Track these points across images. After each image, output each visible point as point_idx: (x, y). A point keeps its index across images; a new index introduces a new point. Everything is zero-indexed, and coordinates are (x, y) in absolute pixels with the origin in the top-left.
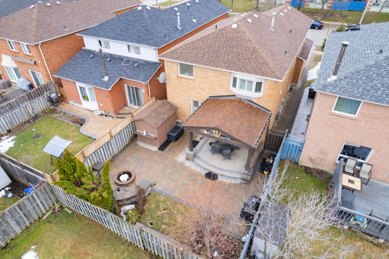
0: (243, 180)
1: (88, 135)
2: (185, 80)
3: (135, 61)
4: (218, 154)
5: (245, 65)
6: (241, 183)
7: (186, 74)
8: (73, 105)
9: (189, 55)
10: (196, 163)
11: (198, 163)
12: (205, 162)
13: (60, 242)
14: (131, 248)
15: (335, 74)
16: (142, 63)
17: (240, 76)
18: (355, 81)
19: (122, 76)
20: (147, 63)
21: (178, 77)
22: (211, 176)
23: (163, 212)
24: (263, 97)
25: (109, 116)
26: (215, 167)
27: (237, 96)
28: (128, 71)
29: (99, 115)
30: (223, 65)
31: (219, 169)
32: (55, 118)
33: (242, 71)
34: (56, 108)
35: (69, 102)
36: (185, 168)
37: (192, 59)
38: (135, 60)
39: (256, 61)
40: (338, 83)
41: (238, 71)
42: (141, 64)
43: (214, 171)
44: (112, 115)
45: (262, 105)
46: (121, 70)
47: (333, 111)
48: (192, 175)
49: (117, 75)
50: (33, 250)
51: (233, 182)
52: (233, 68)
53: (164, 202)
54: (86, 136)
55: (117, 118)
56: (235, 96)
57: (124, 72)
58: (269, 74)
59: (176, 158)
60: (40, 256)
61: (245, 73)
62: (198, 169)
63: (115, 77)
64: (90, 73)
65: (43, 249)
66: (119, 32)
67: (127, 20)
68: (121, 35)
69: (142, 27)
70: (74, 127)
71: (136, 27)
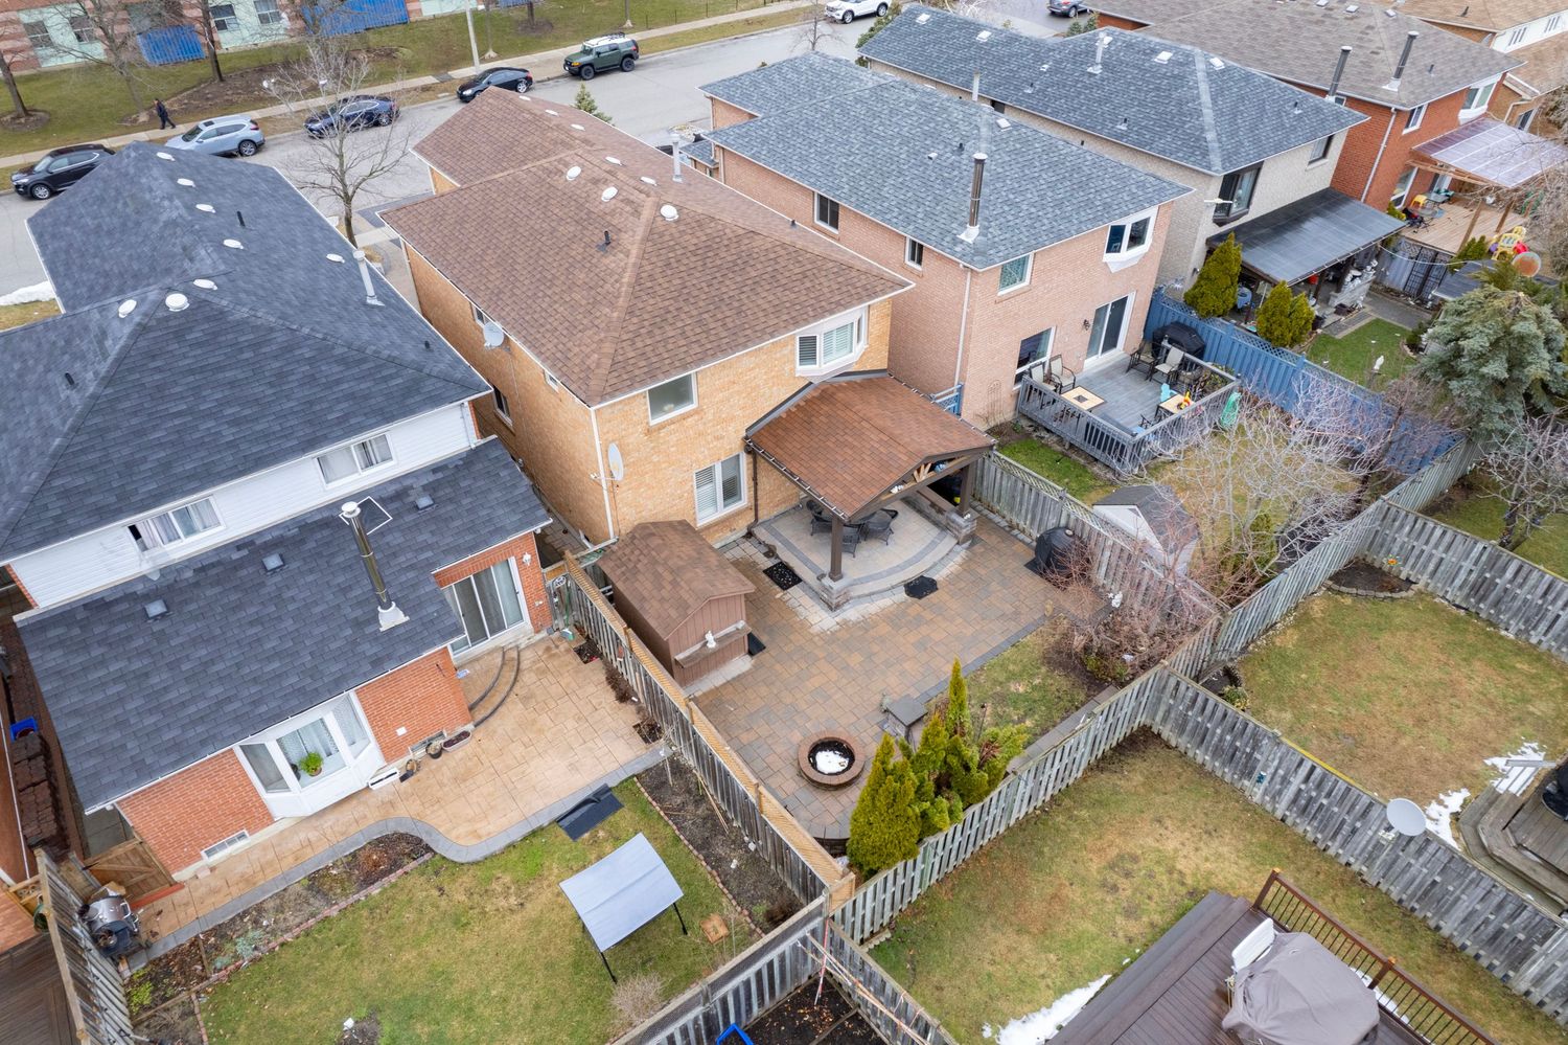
0: (963, 543)
2: (672, 427)
4: (863, 543)
6: (967, 549)
8: (212, 869)
10: (859, 597)
11: (866, 592)
12: (879, 576)
20: (448, 473)
21: (649, 431)
22: (920, 588)
24: (871, 346)
25: (449, 743)
26: (901, 568)
27: (816, 382)
28: (424, 537)
29: (403, 778)
31: (910, 563)
32: (254, 961)
34: (159, 951)
35: (177, 876)
36: (865, 625)
37: (692, 352)
41: (823, 317)
43: (911, 573)
45: (868, 368)
46: (395, 555)
47: (1000, 293)
48: (892, 618)
49: (411, 575)
51: (958, 559)
52: (805, 316)
56: (811, 383)
57: (422, 550)
59: (814, 630)
61: (839, 311)
62: (885, 602)
63: (414, 586)
64: (277, 654)
65: (1002, 1005)
66: (229, 434)
67: (192, 372)
68: (266, 436)
69: (311, 361)
70: (410, 879)
71: (281, 375)
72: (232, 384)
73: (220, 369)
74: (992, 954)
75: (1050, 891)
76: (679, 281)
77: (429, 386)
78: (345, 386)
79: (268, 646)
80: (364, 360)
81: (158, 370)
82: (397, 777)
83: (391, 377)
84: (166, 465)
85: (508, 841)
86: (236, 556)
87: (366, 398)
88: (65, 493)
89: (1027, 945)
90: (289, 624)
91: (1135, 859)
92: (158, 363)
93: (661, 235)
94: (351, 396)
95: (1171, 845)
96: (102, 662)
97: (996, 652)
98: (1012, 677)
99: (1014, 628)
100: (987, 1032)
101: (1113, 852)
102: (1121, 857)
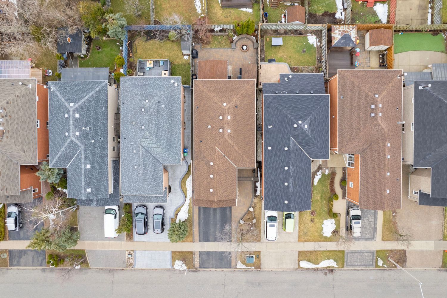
23: (222, 42)
59: (232, 67)
63: (283, 82)
74: (246, 19)
85: (282, 63)
88: (319, 100)
89: (242, 17)
91: (225, 17)
92: (305, 114)
93: (229, 101)
94: (282, 100)
95: (220, 15)
96: (319, 89)
98: (216, 44)
99: (209, 50)
100: (252, 13)
101: (226, 19)
102: (226, 18)
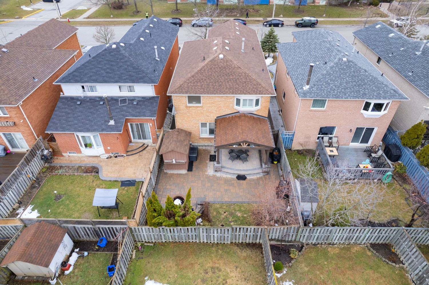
0: (264, 173)
1: (112, 179)
2: (194, 108)
3: (132, 100)
4: (236, 160)
5: (245, 88)
6: (264, 175)
7: (194, 103)
8: (69, 156)
9: (196, 88)
10: (224, 172)
11: (226, 171)
12: (231, 169)
13: (164, 266)
14: (220, 247)
15: (308, 84)
16: (139, 99)
17: (242, 97)
18: (320, 87)
19: (127, 116)
20: (145, 99)
21: (187, 107)
22: (242, 178)
23: (225, 214)
24: (261, 108)
25: (119, 156)
26: (241, 170)
27: (241, 112)
28: (130, 110)
29: (107, 158)
30: (228, 91)
31: (244, 170)
32: (60, 175)
33: (245, 94)
34: (52, 165)
35: (63, 154)
36: (219, 179)
37: (200, 91)
38: (130, 99)
39: (251, 84)
40: (311, 90)
41: (242, 94)
42: (139, 101)
43: (242, 173)
44: (123, 155)
45: (260, 115)
46: (122, 111)
47: (311, 109)
48: (227, 181)
49: (122, 116)
50: (148, 280)
51: (258, 176)
52: (237, 93)
53: (221, 207)
54: (110, 181)
55: (128, 156)
56: (239, 112)
57: (128, 112)
58: (265, 92)
59: (207, 173)
60: (158, 281)
61: (247, 94)
62: (229, 176)
63: (120, 119)
64: (89, 120)
65: (155, 276)
66: (105, 74)
67: (107, 60)
68: (110, 77)
69: (128, 66)
70: (90, 176)
71: (121, 66)
72: (112, 65)
73: (112, 61)
74: (166, 265)
75: (193, 262)
76: (210, 73)
77: (146, 79)
78: (130, 73)
79: (90, 118)
80: (137, 69)
81: (102, 58)
82: (106, 157)
83: (140, 74)
84: (91, 76)
85: (110, 180)
86: (97, 99)
87: (132, 76)
88: (74, 76)
90: (95, 116)
92: (103, 57)
93: (215, 61)
94: (130, 75)
96: (65, 108)
97: (242, 203)
98: (240, 211)
100: (146, 278)
